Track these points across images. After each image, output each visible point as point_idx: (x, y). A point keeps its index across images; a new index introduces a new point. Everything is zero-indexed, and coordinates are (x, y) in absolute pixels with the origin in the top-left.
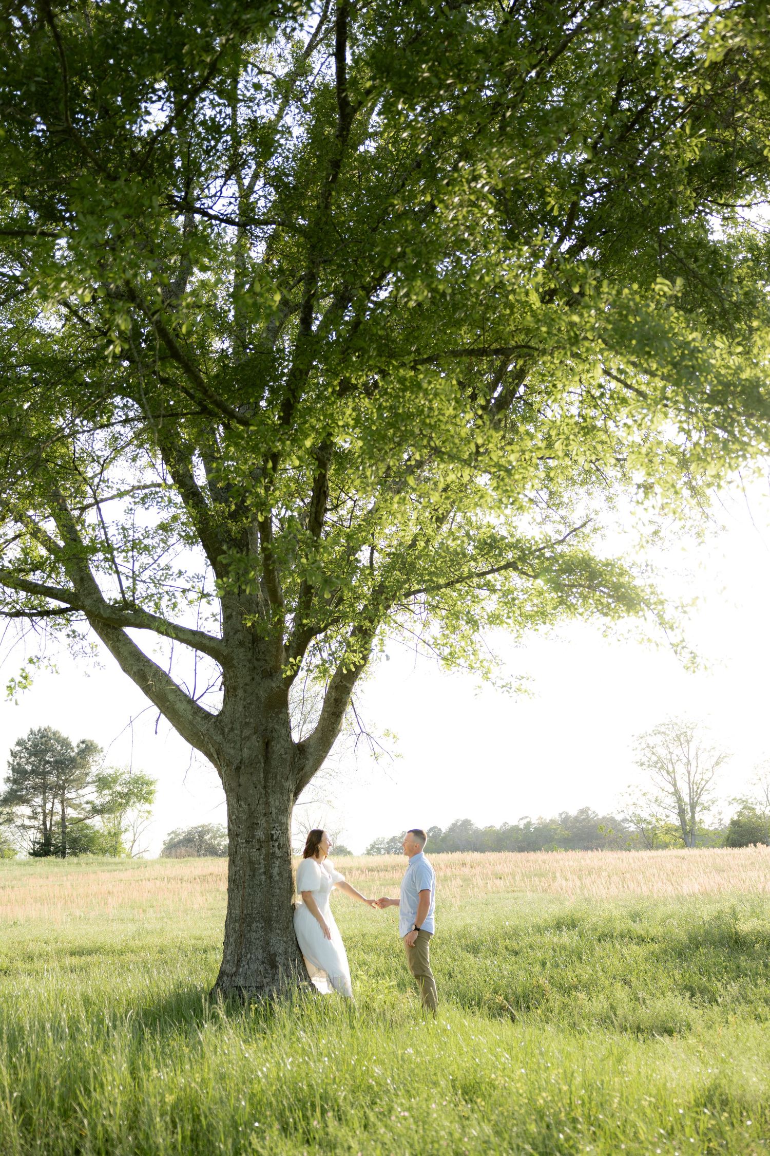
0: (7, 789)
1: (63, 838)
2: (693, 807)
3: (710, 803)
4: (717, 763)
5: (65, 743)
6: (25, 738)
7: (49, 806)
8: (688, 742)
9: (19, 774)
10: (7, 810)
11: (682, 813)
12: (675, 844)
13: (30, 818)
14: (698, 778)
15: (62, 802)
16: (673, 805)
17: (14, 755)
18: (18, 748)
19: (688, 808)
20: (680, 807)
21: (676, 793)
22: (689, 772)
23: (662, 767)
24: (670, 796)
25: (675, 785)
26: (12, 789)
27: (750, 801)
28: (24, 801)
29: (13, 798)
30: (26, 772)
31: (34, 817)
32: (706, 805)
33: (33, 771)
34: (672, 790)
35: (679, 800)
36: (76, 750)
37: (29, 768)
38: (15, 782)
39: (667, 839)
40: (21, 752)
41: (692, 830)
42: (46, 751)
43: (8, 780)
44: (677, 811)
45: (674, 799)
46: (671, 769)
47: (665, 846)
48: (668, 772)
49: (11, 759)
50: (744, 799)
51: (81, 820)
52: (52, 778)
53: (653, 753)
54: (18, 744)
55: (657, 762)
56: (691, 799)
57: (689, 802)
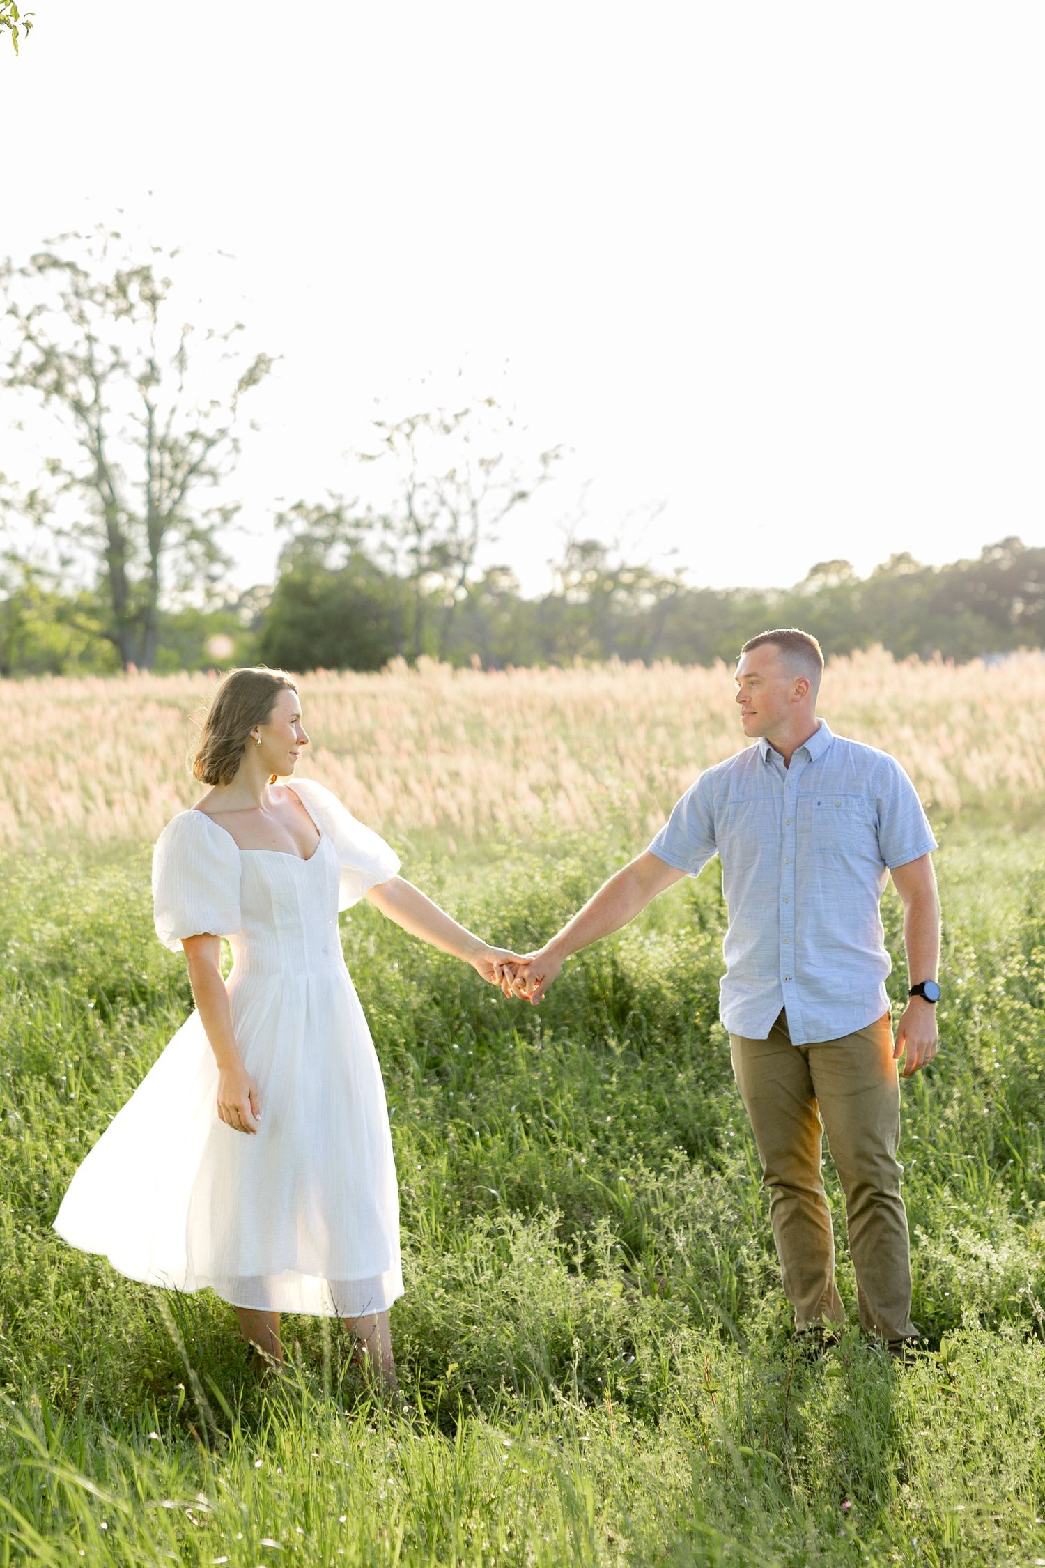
2: (156, 527)
3: (216, 518)
4: (250, 379)
8: (153, 299)
11: (117, 548)
12: (86, 658)
14: (178, 432)
16: (87, 520)
19: (138, 537)
21: (103, 475)
22: (151, 410)
23: (58, 388)
24: (77, 490)
25: (97, 454)
27: (350, 515)
32: (202, 524)
35: (111, 506)
39: (58, 637)
41: (147, 615)
44: (102, 543)
45: (93, 497)
46: (88, 399)
47: (54, 665)
48: (79, 408)
50: (330, 506)
53: (29, 338)
55: (40, 369)
56: (152, 503)
57: (141, 511)
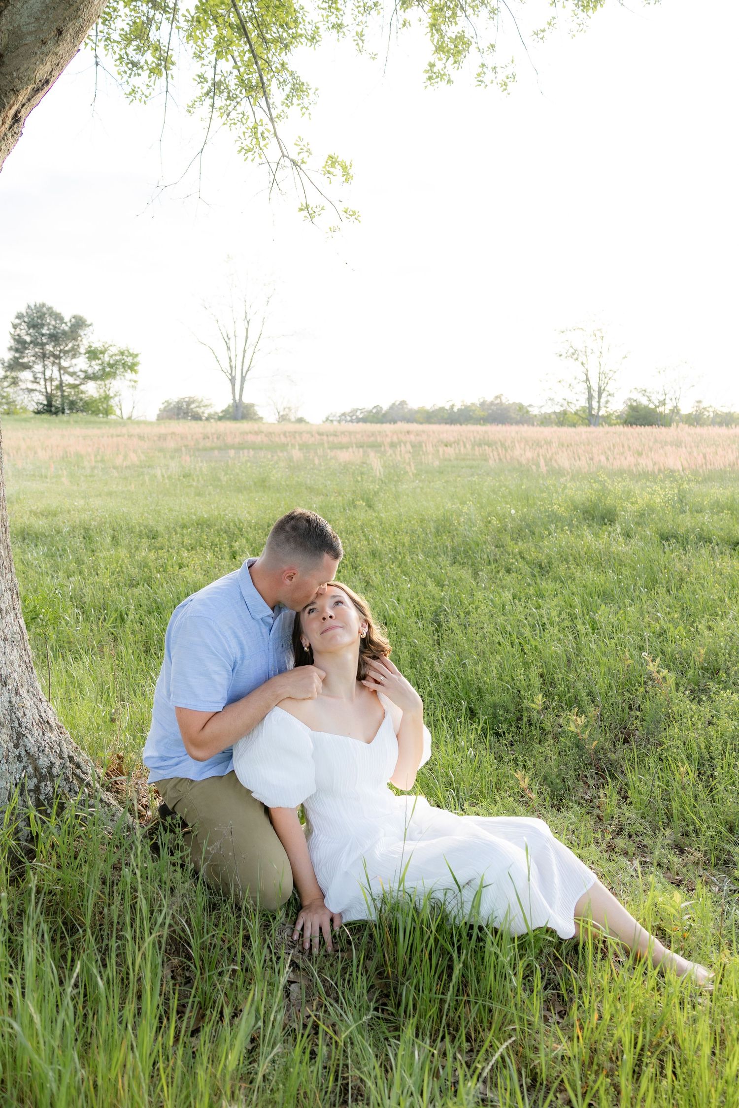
0: (11, 357)
1: (62, 401)
2: (600, 393)
3: (615, 390)
4: (625, 357)
5: (58, 317)
6: (23, 311)
7: (48, 374)
8: (602, 337)
9: (20, 346)
10: (14, 374)
11: (590, 398)
12: (581, 423)
13: (33, 382)
14: (607, 370)
15: (59, 370)
16: (584, 391)
17: (15, 327)
18: (17, 321)
19: (595, 394)
20: (589, 392)
21: (587, 379)
22: (600, 364)
23: (578, 359)
24: (582, 383)
25: (586, 375)
26: (15, 357)
27: (648, 391)
28: (26, 367)
29: (16, 365)
30: (25, 342)
31: (35, 380)
32: (611, 392)
33: (31, 342)
34: (585, 378)
35: (589, 388)
36: (69, 324)
37: (28, 339)
38: (17, 350)
39: (575, 418)
40: (20, 324)
41: (597, 414)
42: (43, 325)
43: (11, 349)
44: (586, 396)
45: (585, 385)
46: (585, 362)
47: (574, 425)
48: (582, 364)
49: (12, 331)
51: (77, 386)
52: (49, 348)
53: (571, 347)
54: (18, 317)
55: (573, 354)
56: (600, 388)
57: (597, 389)
